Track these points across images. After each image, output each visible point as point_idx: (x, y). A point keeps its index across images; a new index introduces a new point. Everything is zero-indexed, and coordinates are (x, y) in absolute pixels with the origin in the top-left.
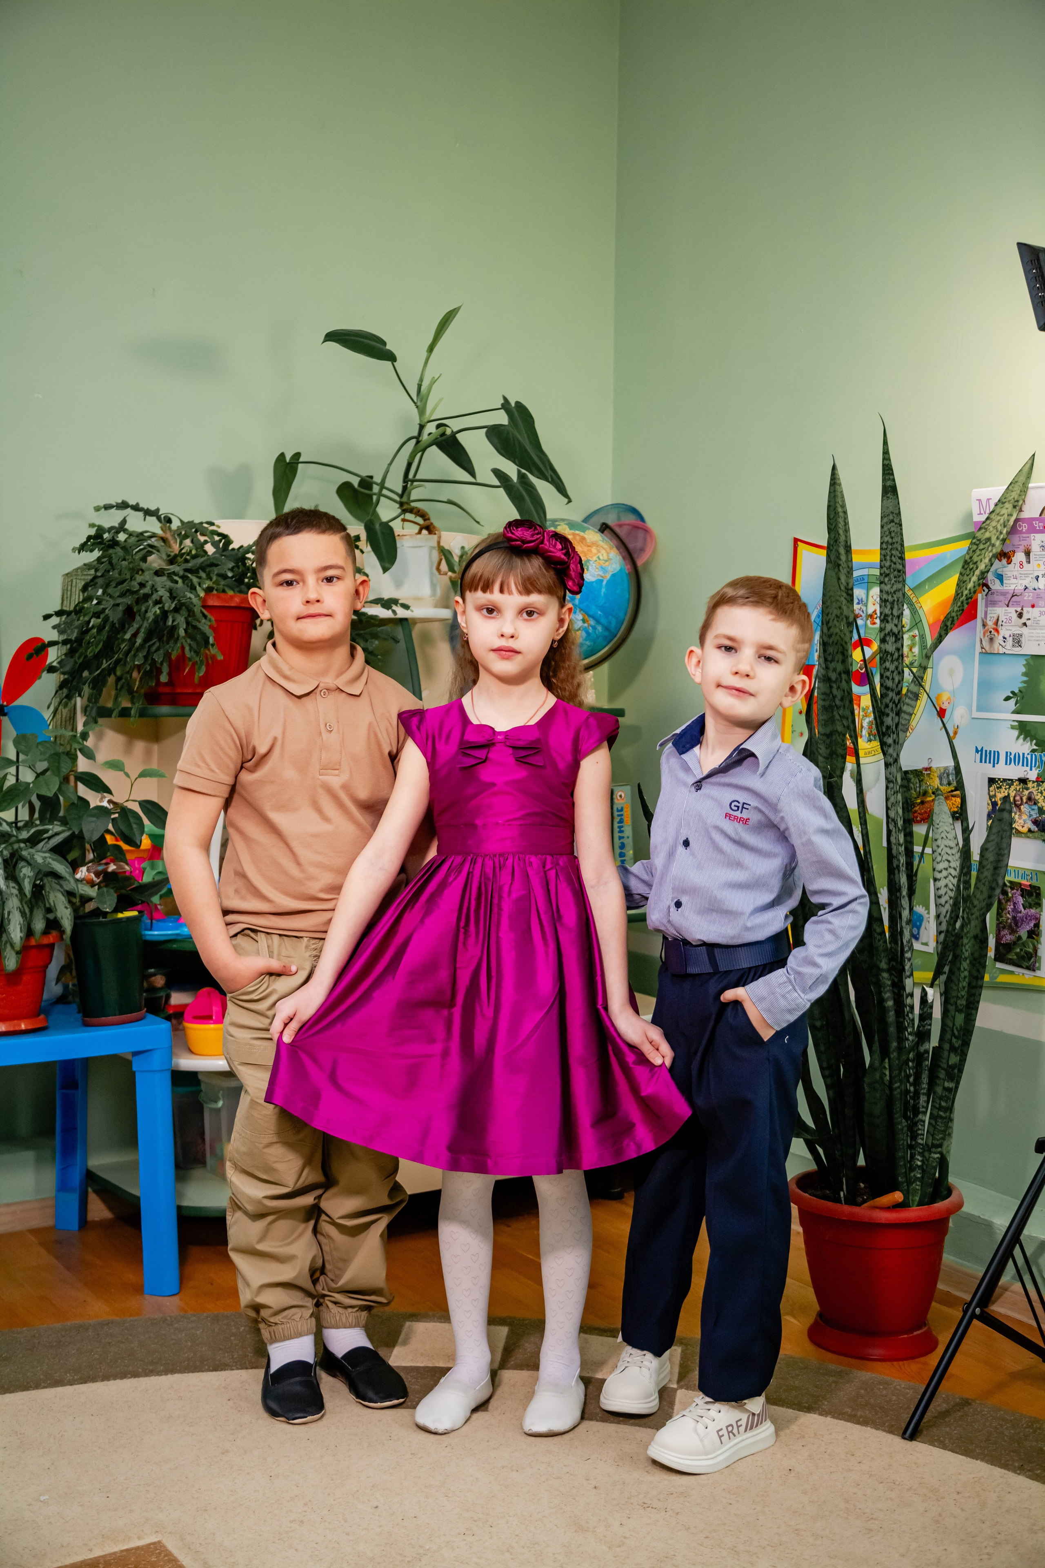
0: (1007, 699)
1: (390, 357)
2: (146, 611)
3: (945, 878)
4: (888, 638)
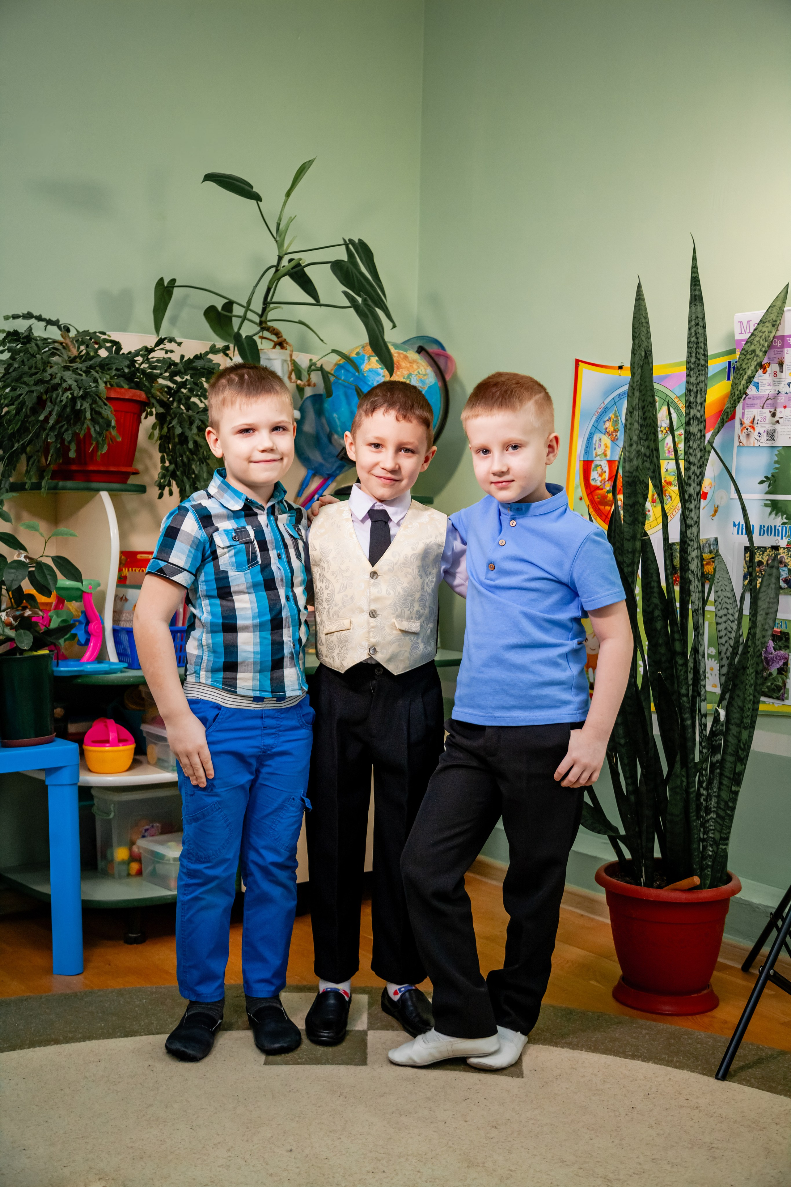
0: (762, 482)
1: (257, 198)
2: (56, 398)
3: (725, 622)
4: (692, 422)
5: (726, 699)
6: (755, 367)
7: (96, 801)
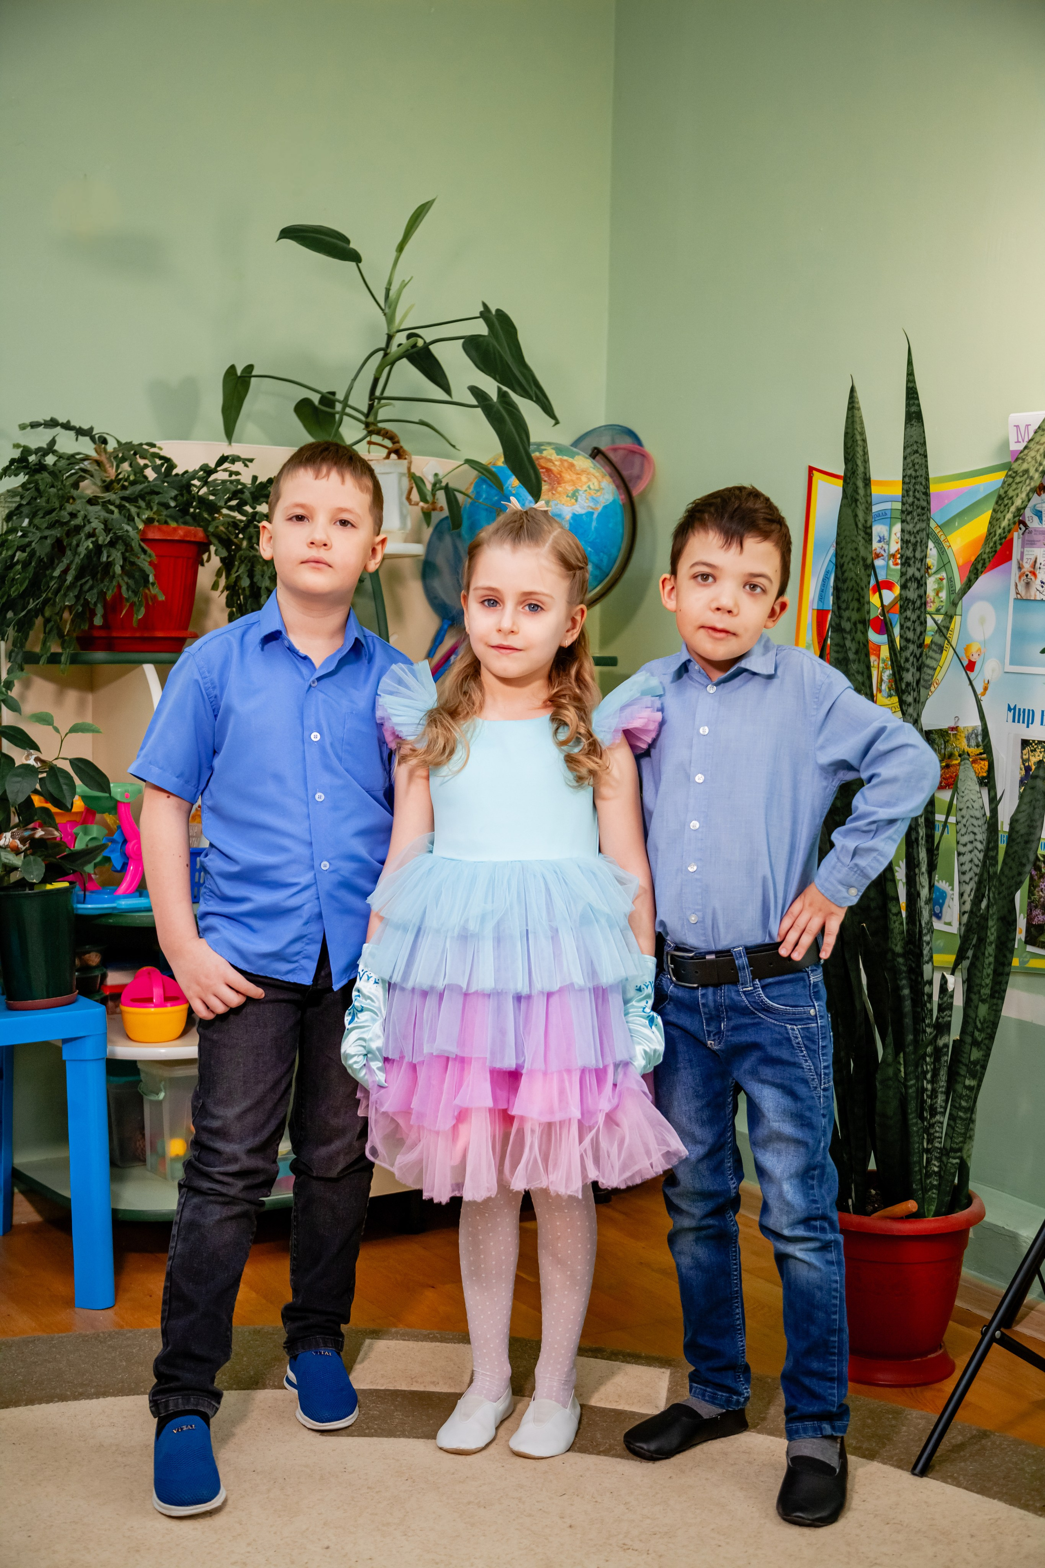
1: (355, 257)
2: (78, 545)
3: (971, 852)
4: (909, 584)
5: (968, 958)
6: (1028, 495)
7: (142, 1075)
